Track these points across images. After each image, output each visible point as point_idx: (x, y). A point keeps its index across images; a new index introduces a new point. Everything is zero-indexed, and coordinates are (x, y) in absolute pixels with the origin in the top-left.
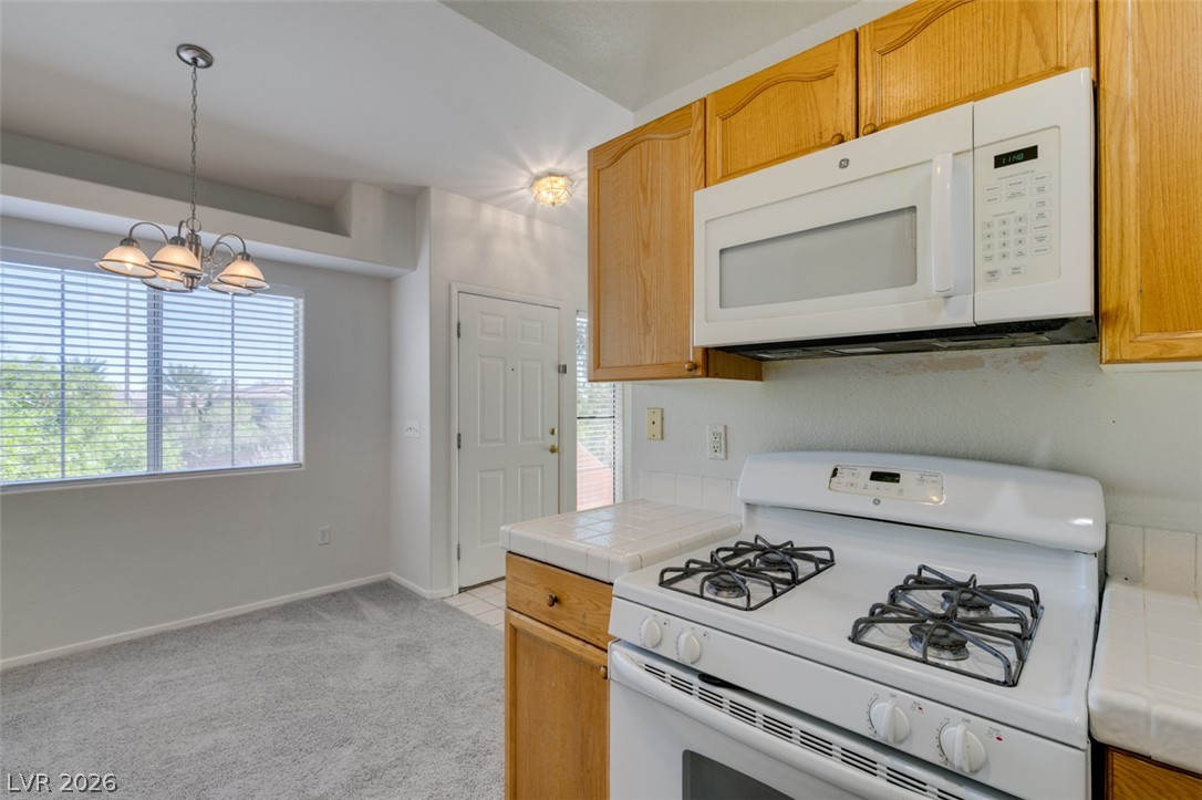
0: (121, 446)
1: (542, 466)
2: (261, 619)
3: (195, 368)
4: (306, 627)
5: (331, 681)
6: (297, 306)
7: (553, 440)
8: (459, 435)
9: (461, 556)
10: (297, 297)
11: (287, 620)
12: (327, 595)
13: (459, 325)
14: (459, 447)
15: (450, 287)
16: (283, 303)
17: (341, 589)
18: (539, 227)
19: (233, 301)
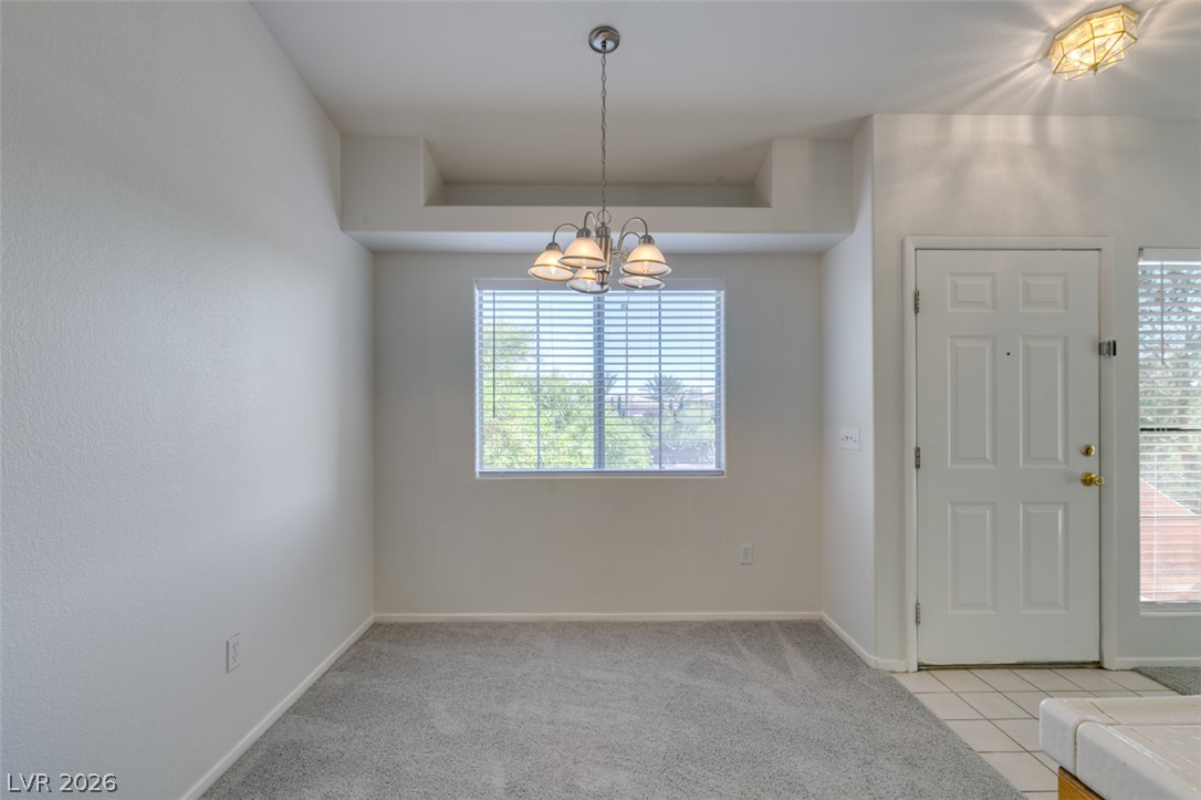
1: (1066, 506)
4: (722, 659)
6: (718, 299)
7: (1089, 466)
8: (918, 450)
9: (922, 620)
10: (718, 289)
13: (917, 295)
14: (918, 466)
15: (902, 244)
16: (704, 299)
18: (1058, 127)
19: (660, 302)
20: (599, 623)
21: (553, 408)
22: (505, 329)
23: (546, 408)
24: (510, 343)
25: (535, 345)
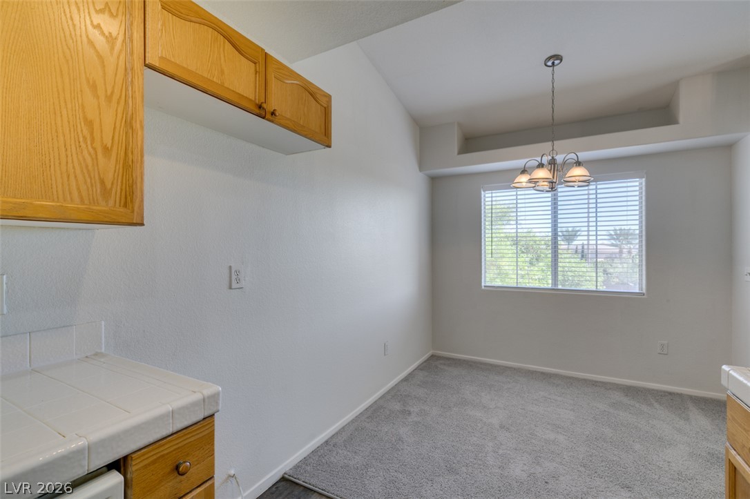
0: (570, 274)
2: (610, 389)
3: (630, 229)
4: (637, 405)
5: (637, 447)
6: (641, 184)
10: (641, 177)
11: (627, 395)
12: (665, 392)
16: (631, 184)
17: (679, 392)
19: (596, 189)
20: (554, 374)
21: (527, 253)
22: (498, 207)
23: (523, 252)
24: (500, 214)
25: (515, 214)
